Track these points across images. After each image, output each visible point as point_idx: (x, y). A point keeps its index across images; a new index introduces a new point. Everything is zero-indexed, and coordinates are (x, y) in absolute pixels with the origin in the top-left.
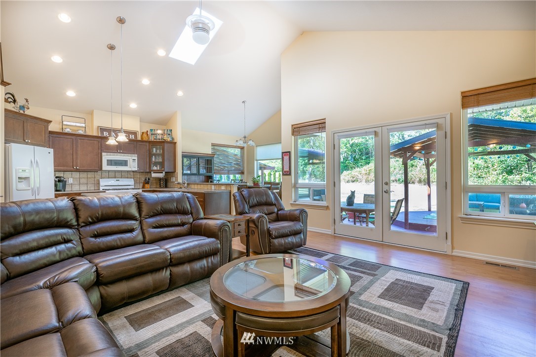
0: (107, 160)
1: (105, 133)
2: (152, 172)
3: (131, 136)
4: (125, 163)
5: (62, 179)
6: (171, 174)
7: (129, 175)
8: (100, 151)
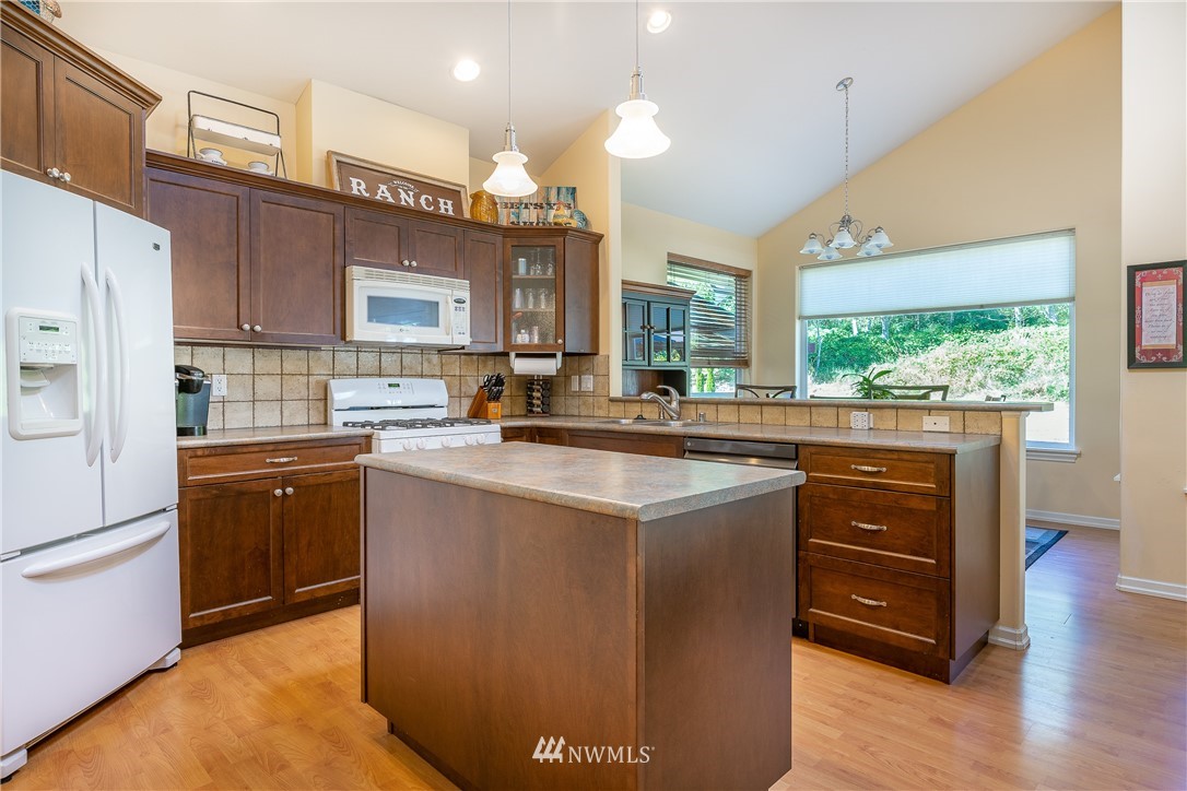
0: (370, 298)
1: (354, 181)
2: (513, 355)
3: (442, 205)
4: (428, 312)
5: (196, 377)
6: (583, 359)
7: (425, 365)
8: (339, 260)
